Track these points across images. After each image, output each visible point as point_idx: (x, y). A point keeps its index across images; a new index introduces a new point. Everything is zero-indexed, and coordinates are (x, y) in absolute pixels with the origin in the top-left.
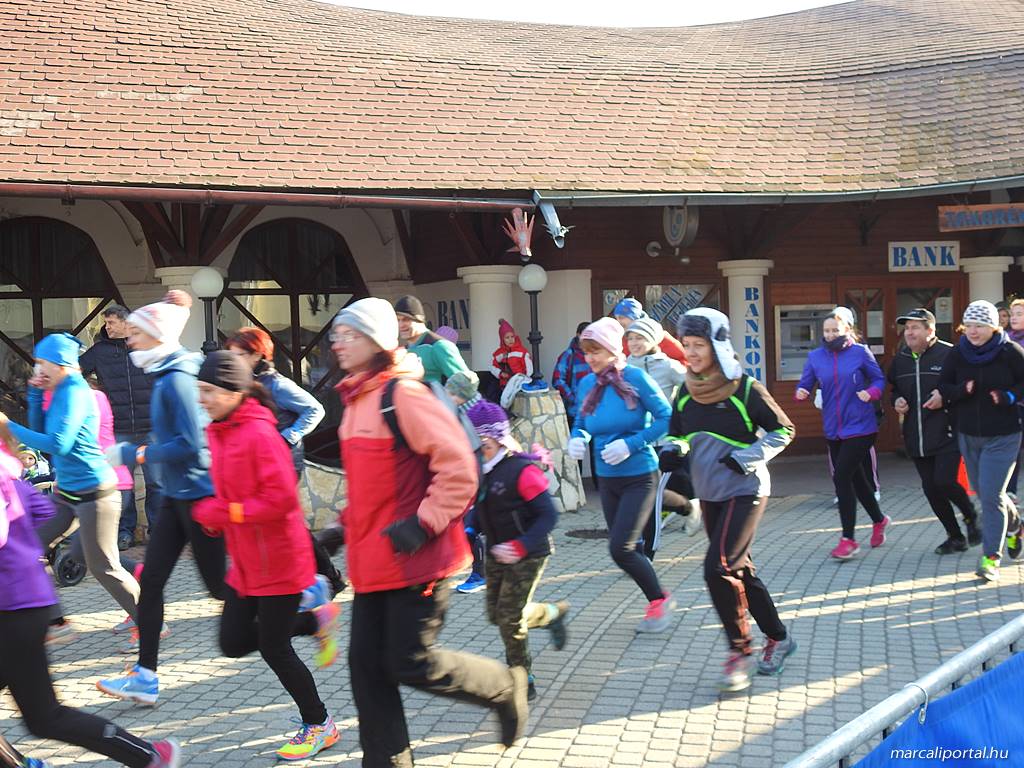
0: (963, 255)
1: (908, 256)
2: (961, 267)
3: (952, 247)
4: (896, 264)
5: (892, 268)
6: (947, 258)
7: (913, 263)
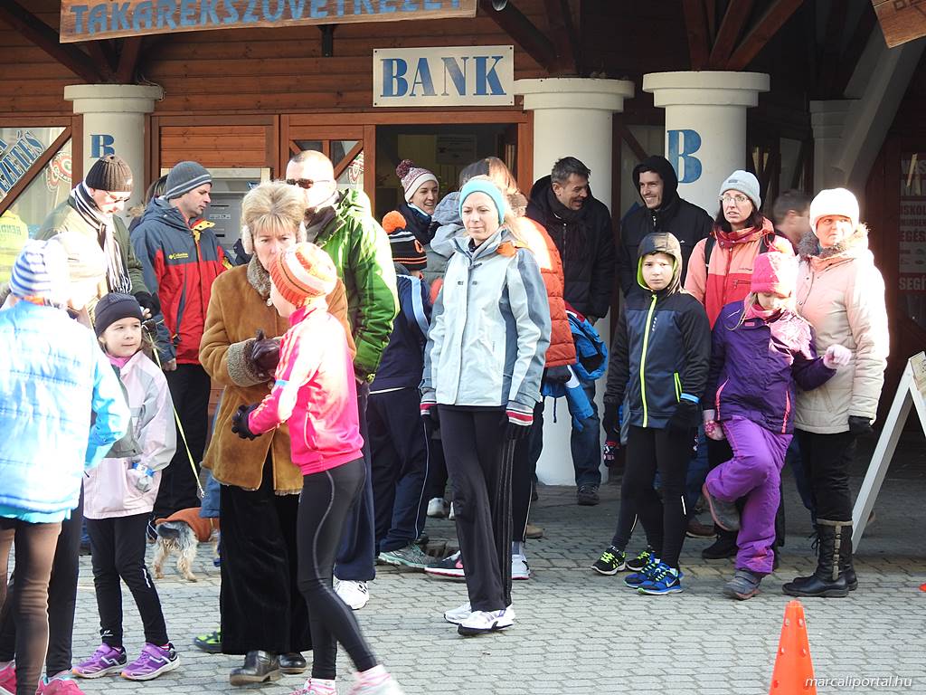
0: (520, 73)
1: (411, 75)
2: (519, 98)
3: (498, 58)
4: (387, 91)
5: (380, 100)
6: (487, 80)
7: (420, 89)
